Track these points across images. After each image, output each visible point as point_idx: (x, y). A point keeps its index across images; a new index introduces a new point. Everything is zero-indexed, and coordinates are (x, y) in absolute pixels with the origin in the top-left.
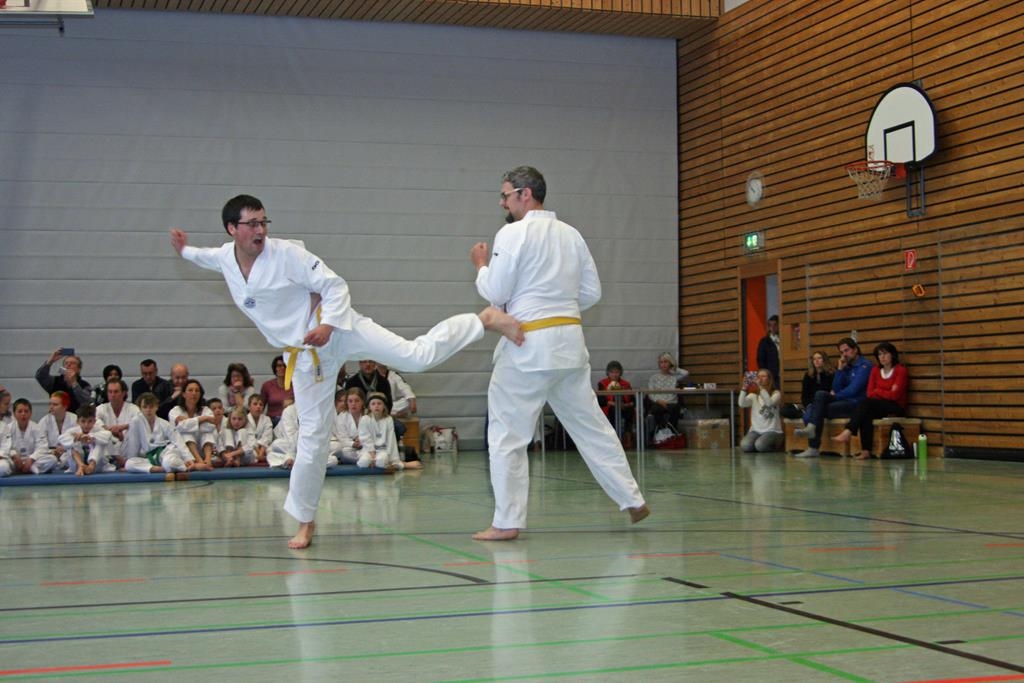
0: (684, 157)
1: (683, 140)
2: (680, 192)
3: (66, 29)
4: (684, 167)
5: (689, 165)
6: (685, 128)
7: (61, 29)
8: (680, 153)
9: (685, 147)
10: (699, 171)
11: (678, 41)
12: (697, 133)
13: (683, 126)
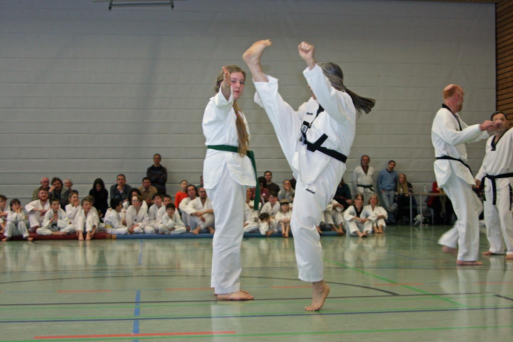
0: (499, 67)
1: (499, 58)
2: (497, 86)
3: (175, 7)
4: (499, 72)
5: (503, 71)
6: (499, 51)
7: (173, 6)
8: (497, 65)
9: (500, 61)
10: (508, 75)
11: (496, 4)
12: (507, 54)
13: (498, 51)
